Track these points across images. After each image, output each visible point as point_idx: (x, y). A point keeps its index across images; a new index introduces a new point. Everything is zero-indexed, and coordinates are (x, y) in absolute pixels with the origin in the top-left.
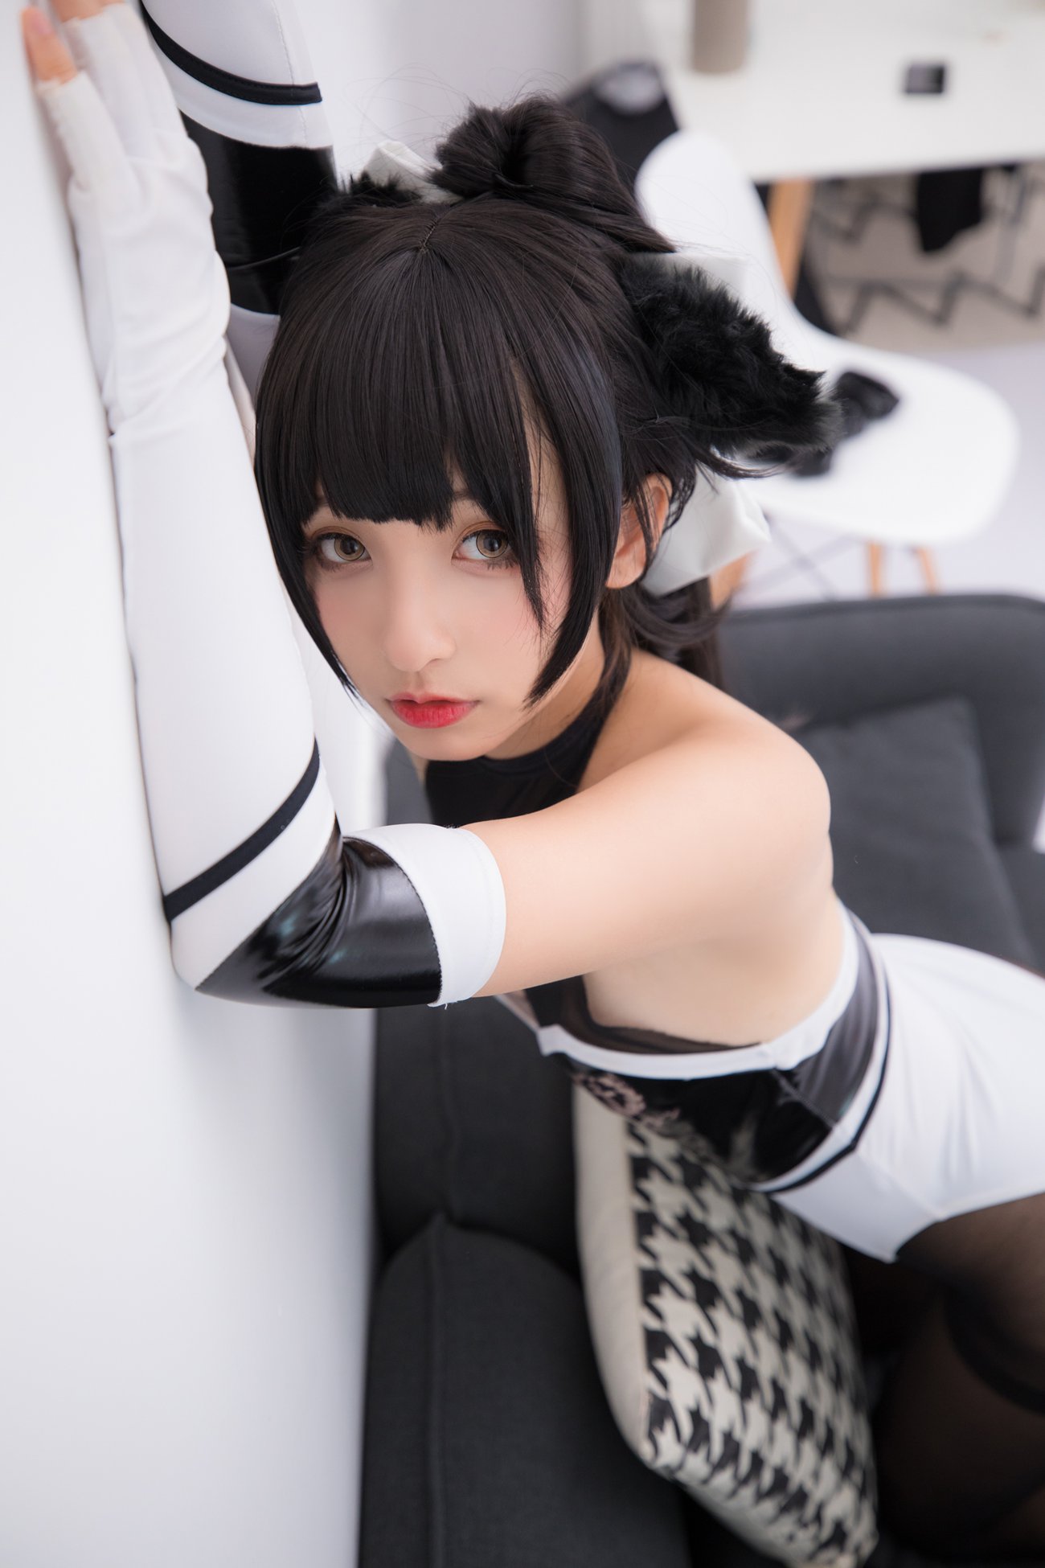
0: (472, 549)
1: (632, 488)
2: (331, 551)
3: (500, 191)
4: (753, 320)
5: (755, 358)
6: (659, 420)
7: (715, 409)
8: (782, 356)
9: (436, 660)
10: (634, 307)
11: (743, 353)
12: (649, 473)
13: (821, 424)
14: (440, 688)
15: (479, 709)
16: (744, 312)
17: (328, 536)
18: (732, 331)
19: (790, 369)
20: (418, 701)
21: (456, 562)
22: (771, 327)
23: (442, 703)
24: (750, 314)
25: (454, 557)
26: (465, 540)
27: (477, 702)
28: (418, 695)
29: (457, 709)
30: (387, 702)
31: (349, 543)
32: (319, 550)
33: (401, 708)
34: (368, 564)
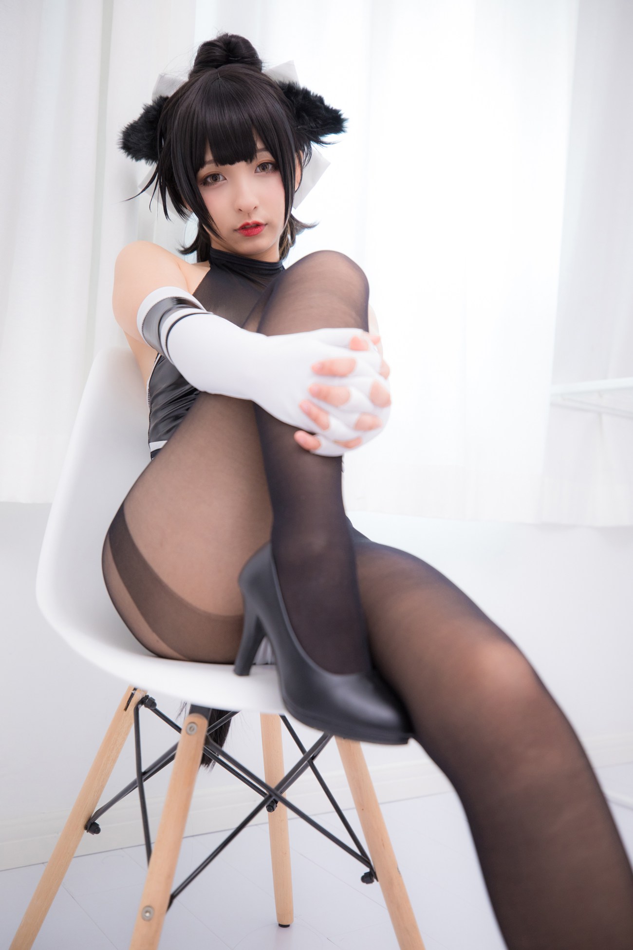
0: (258, 170)
1: (297, 151)
2: (209, 180)
3: (228, 62)
4: (316, 96)
5: (322, 105)
6: (299, 127)
7: (313, 125)
9: (255, 207)
10: (284, 93)
11: (318, 104)
13: (344, 124)
14: (257, 218)
15: (267, 227)
16: (313, 94)
17: (207, 177)
23: (258, 225)
24: (315, 94)
25: (255, 172)
27: (266, 224)
28: (251, 222)
29: (262, 227)
30: (235, 230)
31: (215, 177)
32: (207, 181)
33: (242, 231)
34: (225, 181)
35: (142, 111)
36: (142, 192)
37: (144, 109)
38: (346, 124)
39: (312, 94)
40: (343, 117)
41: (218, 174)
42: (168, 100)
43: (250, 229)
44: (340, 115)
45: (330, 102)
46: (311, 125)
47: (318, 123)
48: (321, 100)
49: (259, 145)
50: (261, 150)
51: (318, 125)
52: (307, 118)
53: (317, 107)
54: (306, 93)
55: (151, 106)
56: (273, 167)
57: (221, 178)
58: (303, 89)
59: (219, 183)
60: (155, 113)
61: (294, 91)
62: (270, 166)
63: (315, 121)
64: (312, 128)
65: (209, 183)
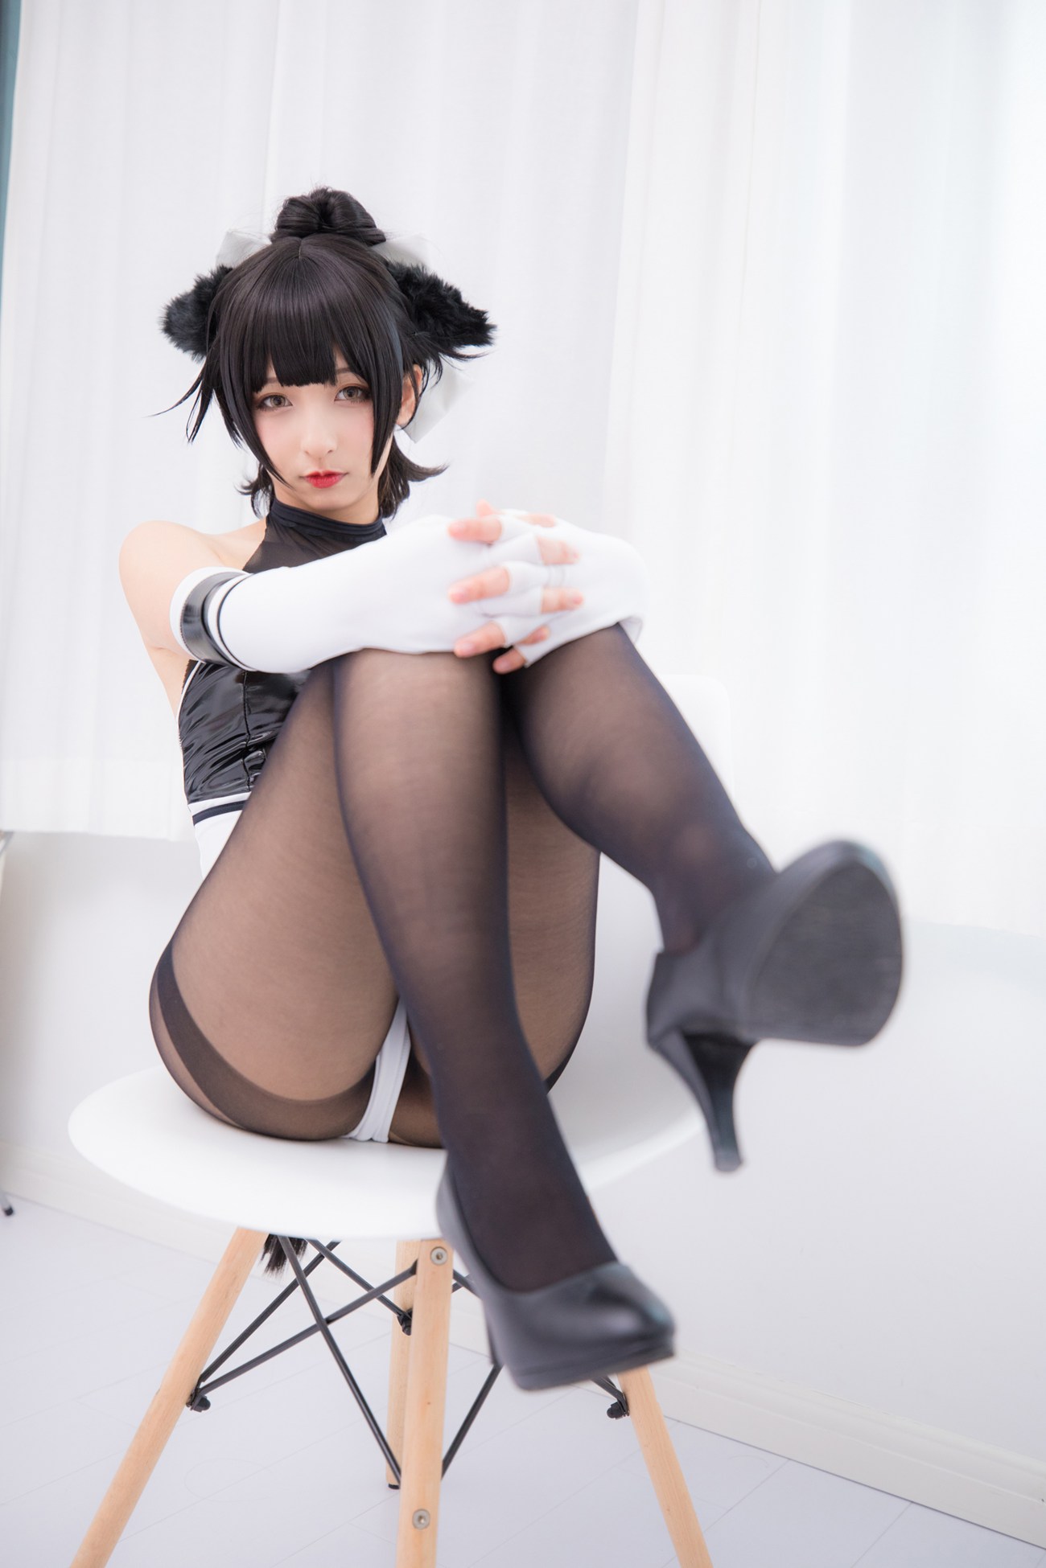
0: (342, 396)
1: (407, 368)
2: (269, 403)
3: (320, 230)
4: (451, 288)
5: (456, 304)
6: (416, 334)
7: (440, 330)
8: (467, 305)
9: (331, 451)
10: (399, 283)
11: (449, 301)
12: (414, 363)
13: (489, 334)
15: (347, 477)
16: (446, 284)
17: (266, 398)
18: (443, 293)
19: (472, 308)
20: (322, 475)
21: (338, 402)
22: (461, 290)
23: (330, 475)
24: (450, 284)
25: (335, 400)
26: (340, 392)
27: (346, 473)
28: (321, 471)
29: (337, 477)
30: (301, 477)
31: (279, 400)
32: (265, 404)
33: (312, 480)
34: (290, 407)
35: (194, 283)
36: (177, 405)
37: (197, 282)
38: (492, 334)
39: (444, 284)
40: (488, 322)
41: (284, 398)
42: (231, 272)
43: (323, 479)
44: (485, 320)
45: (472, 298)
46: (438, 331)
47: (449, 329)
48: (456, 295)
49: (340, 363)
50: (344, 370)
51: (448, 333)
52: (431, 321)
53: (448, 307)
54: (434, 284)
55: (206, 278)
56: (363, 394)
57: (286, 403)
58: (431, 277)
59: (282, 409)
60: (210, 290)
61: (416, 281)
62: (360, 393)
63: (444, 325)
64: (438, 335)
65: (267, 406)
